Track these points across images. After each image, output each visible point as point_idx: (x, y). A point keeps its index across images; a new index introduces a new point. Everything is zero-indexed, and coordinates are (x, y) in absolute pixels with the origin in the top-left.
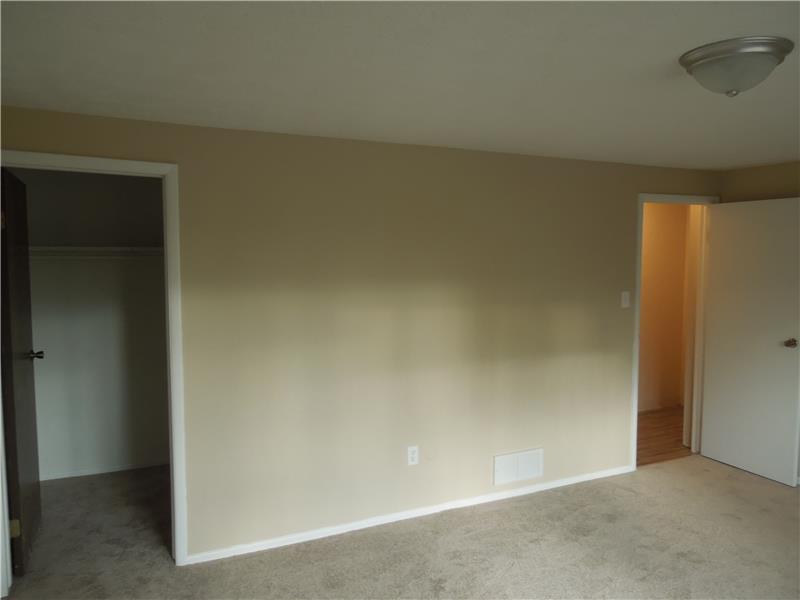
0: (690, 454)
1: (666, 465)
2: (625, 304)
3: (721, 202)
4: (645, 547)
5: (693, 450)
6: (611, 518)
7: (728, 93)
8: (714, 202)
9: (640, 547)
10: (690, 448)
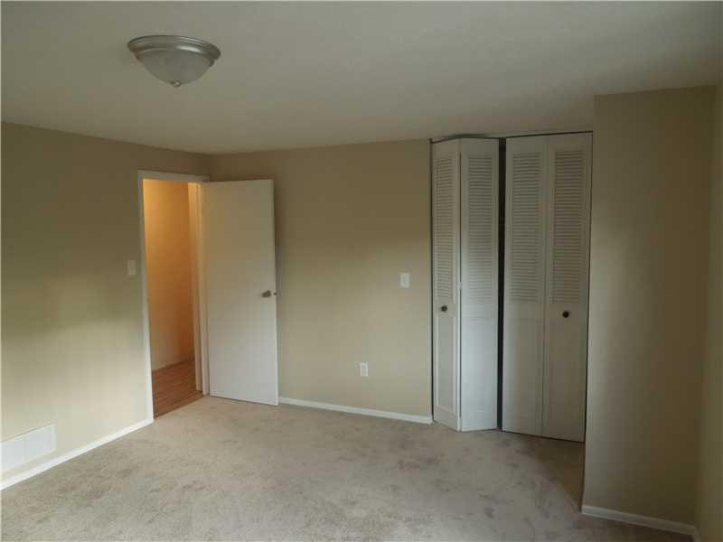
0: (202, 396)
1: (180, 411)
2: (132, 272)
3: (211, 180)
4: (157, 491)
5: (204, 393)
6: (126, 473)
7: (172, 83)
8: (206, 181)
9: (152, 491)
10: (202, 392)
